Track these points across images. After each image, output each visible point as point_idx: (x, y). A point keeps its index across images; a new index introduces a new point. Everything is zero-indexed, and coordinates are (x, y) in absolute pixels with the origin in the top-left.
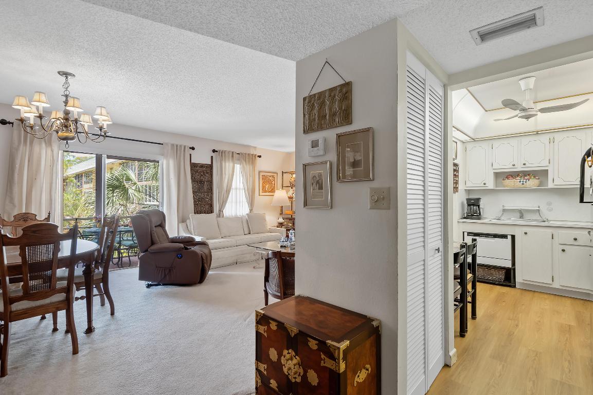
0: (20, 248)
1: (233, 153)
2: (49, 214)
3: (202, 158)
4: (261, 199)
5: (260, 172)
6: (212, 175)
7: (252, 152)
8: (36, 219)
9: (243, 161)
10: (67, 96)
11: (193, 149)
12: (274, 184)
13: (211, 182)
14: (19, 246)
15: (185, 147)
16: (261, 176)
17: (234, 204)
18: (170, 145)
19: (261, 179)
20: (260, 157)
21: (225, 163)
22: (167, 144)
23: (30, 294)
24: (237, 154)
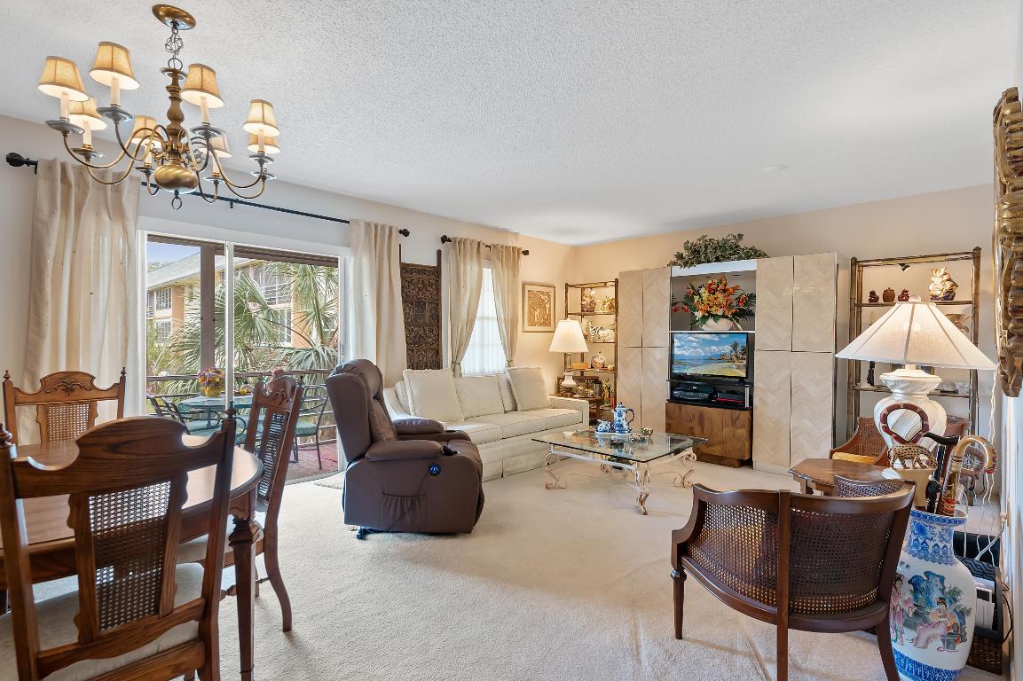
0: (71, 502)
1: (479, 243)
2: (123, 373)
3: (420, 253)
4: (529, 339)
5: (524, 285)
6: (438, 290)
7: (511, 243)
8: (93, 387)
9: (497, 261)
10: (175, 74)
11: (405, 233)
12: (550, 309)
13: (437, 305)
14: (68, 496)
15: (391, 228)
16: (527, 292)
17: (477, 350)
18: (362, 224)
19: (527, 298)
20: (526, 253)
21: (465, 264)
22: (357, 222)
23: (100, 638)
24: (487, 246)
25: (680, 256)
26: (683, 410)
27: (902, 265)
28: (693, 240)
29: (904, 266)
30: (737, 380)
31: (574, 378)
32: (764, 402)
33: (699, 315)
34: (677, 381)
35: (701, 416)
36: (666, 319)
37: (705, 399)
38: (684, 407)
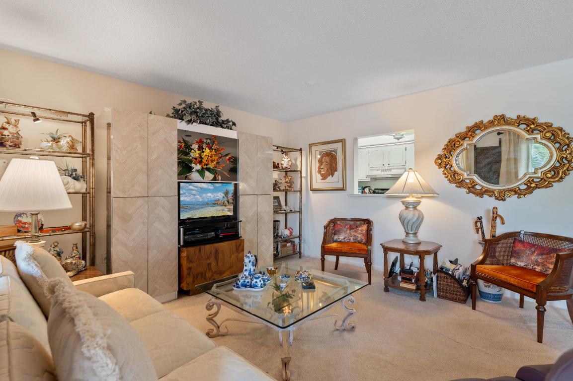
25: (177, 112)
28: (190, 100)
33: (197, 167)
36: (174, 169)
37: (212, 237)
38: (203, 247)
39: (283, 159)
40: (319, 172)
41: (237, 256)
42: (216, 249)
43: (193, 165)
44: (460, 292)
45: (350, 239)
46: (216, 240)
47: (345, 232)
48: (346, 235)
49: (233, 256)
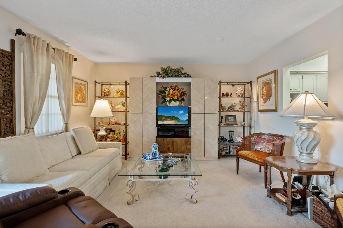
1: (48, 44)
4: (77, 110)
5: (73, 79)
9: (59, 60)
12: (85, 94)
16: (74, 83)
19: (74, 86)
20: (75, 60)
24: (53, 48)
25: (158, 74)
26: (165, 141)
27: (232, 85)
28: (164, 67)
29: (233, 85)
30: (184, 125)
31: (106, 130)
32: (195, 133)
33: (168, 99)
34: (160, 128)
35: (173, 142)
36: (154, 101)
37: (173, 135)
38: (165, 139)
39: (237, 90)
40: (262, 97)
41: (186, 147)
42: (173, 141)
43: (166, 98)
44: (332, 224)
45: (265, 150)
46: (174, 136)
47: (262, 144)
48: (262, 147)
49: (183, 147)
